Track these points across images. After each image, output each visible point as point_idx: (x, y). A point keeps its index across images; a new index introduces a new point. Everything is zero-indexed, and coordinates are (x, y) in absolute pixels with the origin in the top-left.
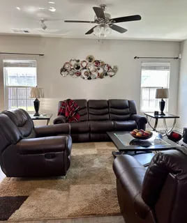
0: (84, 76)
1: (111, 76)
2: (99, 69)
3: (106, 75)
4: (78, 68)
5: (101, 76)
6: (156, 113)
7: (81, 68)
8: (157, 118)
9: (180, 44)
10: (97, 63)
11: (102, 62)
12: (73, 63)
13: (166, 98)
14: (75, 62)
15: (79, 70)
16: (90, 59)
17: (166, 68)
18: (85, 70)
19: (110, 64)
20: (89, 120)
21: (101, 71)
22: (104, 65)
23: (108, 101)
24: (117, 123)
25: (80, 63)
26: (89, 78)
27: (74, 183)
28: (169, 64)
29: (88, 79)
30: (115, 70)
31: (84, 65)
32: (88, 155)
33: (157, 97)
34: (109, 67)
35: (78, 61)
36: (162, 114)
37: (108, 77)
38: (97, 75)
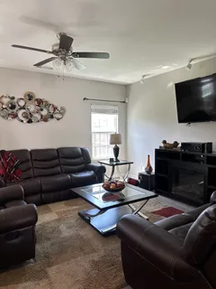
0: (23, 119)
1: (58, 119)
2: (42, 110)
3: (52, 117)
4: (13, 107)
5: (45, 119)
6: (111, 160)
7: (17, 107)
8: (113, 166)
9: (126, 87)
10: (40, 102)
11: (46, 102)
12: (6, 100)
13: (119, 143)
14: (8, 100)
15: (15, 111)
16: (30, 97)
17: (115, 112)
18: (23, 111)
19: (56, 105)
20: (35, 177)
21: (45, 112)
22: (48, 105)
23: (57, 150)
24: (74, 175)
25: (15, 100)
26: (30, 121)
27: (50, 265)
28: (116, 108)
29: (28, 122)
30: (62, 112)
31: (22, 103)
32: (48, 223)
33: (111, 144)
34: (55, 108)
35: (13, 98)
36: (117, 161)
37: (54, 120)
38: (39, 117)
